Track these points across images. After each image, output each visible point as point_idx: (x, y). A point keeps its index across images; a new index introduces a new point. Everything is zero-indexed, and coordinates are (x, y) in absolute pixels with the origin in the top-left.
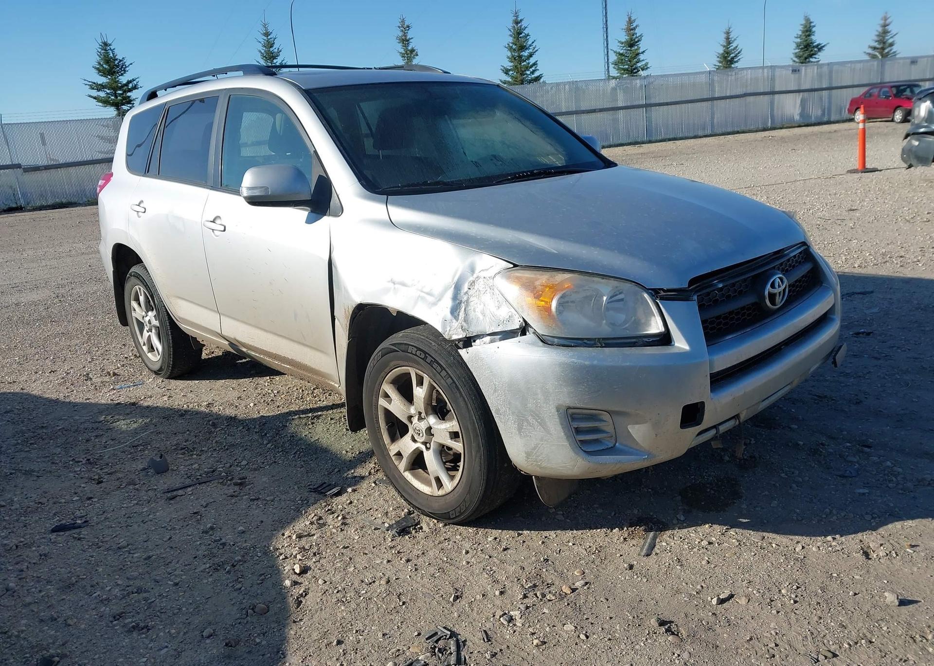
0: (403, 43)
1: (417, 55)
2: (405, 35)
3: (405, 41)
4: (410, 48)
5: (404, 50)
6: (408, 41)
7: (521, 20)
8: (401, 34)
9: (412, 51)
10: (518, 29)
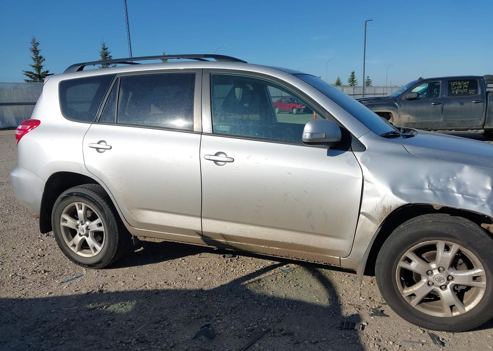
0: (35, 53)
1: (45, 60)
2: (35, 48)
3: (36, 51)
4: (39, 56)
5: (36, 56)
6: (38, 51)
7: (107, 48)
8: (33, 47)
9: (41, 57)
10: (105, 53)
